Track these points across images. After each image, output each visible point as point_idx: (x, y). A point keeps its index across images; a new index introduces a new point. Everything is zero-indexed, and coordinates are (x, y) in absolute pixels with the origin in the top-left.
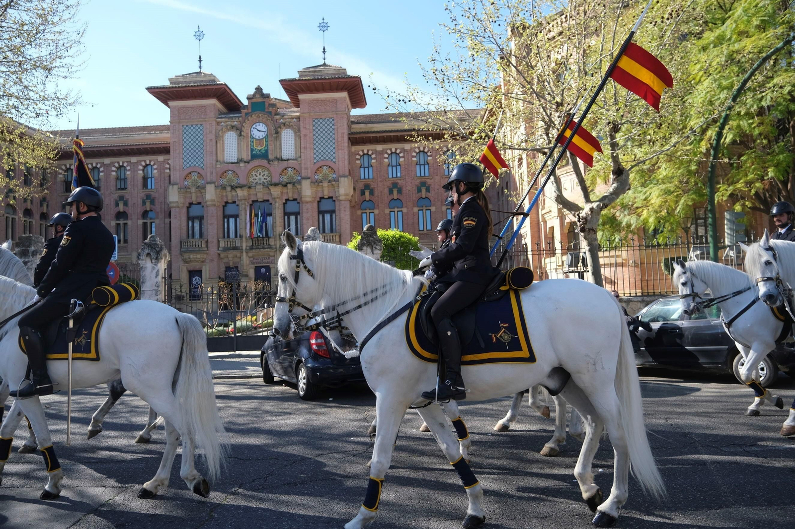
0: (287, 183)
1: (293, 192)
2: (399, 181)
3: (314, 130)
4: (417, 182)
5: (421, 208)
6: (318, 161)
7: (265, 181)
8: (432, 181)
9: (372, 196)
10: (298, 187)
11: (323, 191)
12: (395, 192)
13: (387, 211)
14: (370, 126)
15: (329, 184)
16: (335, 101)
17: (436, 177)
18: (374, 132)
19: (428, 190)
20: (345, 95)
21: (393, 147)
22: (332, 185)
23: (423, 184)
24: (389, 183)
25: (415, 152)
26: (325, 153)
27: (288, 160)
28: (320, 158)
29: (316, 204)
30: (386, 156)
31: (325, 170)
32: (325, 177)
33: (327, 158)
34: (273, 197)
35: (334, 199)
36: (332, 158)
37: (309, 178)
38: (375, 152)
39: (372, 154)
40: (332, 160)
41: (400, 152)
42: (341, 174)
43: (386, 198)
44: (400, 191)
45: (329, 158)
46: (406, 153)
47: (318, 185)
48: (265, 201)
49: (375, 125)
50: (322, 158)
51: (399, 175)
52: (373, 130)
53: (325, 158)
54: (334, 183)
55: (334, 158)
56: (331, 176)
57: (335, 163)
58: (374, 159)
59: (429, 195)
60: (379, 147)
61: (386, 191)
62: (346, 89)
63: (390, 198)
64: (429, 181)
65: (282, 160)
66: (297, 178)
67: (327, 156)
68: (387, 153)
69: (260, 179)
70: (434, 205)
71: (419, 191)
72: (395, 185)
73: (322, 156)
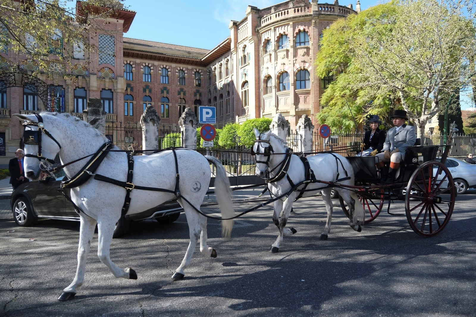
0: (78, 76)
1: (82, 82)
2: (150, 85)
3: (100, 42)
4: (161, 87)
5: (163, 103)
6: (101, 63)
7: (60, 71)
8: (171, 87)
9: (132, 92)
10: (88, 79)
11: (105, 85)
12: (147, 91)
13: (142, 103)
14: (132, 45)
15: (110, 80)
16: (116, 25)
17: (173, 85)
18: (136, 50)
19: (168, 93)
20: (122, 22)
21: (147, 62)
22: (112, 81)
23: (165, 88)
24: (143, 85)
25: (161, 68)
26: (107, 59)
27: (78, 59)
28: (103, 62)
29: (99, 93)
30: (142, 67)
31: (106, 70)
32: (107, 75)
33: (108, 62)
34: (67, 84)
35: (112, 91)
36: (112, 63)
37: (95, 74)
38: (135, 63)
39: (133, 64)
40: (112, 64)
41: (151, 66)
42: (118, 74)
43: (141, 94)
44: (150, 91)
45: (110, 63)
46: (155, 67)
47: (102, 80)
48: (59, 86)
49: (136, 46)
50: (105, 62)
51: (149, 80)
52: (134, 49)
53: (107, 62)
54: (114, 80)
55: (114, 63)
56: (111, 75)
57: (114, 66)
58: (134, 67)
59: (168, 96)
60: (138, 61)
61: (142, 90)
62: (123, 18)
63: (144, 94)
64: (168, 87)
65: (74, 58)
66: (85, 73)
67: (108, 61)
68: (142, 65)
69: (56, 70)
70: (170, 103)
71: (162, 92)
72: (147, 87)
73: (105, 60)
